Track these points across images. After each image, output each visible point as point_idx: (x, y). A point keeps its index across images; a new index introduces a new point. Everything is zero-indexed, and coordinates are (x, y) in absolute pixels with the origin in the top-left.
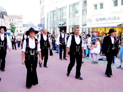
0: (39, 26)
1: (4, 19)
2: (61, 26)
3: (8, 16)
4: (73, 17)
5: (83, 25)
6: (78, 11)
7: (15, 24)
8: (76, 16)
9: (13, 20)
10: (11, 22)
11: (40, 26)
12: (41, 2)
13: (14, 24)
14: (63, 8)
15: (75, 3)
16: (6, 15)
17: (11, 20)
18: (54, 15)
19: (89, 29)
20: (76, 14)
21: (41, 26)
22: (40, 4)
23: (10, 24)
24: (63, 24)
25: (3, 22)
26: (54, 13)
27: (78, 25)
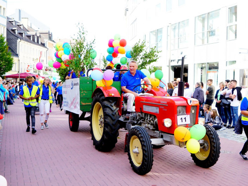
1: (46, 47)
2: (175, 64)
3: (53, 41)
4: (203, 43)
5: (228, 63)
6: (216, 31)
8: (210, 42)
12: (127, 10)
14: (181, 24)
15: (208, 13)
16: (50, 38)
18: (159, 40)
19: (242, 71)
20: (211, 38)
22: (125, 15)
24: (179, 60)
25: (43, 54)
26: (159, 35)
27: (215, 63)
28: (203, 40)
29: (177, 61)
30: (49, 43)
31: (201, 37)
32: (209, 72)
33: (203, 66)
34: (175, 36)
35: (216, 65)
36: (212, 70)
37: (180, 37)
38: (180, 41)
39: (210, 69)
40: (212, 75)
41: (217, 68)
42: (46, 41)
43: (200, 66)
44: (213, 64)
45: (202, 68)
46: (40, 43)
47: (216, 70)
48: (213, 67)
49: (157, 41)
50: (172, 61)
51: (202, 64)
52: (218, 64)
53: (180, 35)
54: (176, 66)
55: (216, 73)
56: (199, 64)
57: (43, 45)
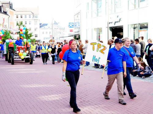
0: (71, 27)
1: (8, 15)
2: (112, 25)
3: (14, 10)
7: (26, 23)
8: (141, 6)
9: (21, 17)
10: (19, 20)
11: (73, 26)
13: (24, 24)
16: (11, 7)
17: (19, 16)
18: (99, 7)
20: (141, 4)
21: (75, 26)
23: (17, 24)
24: (116, 22)
25: (6, 20)
26: (99, 2)
27: (145, 23)
28: (135, 5)
29: (114, 23)
30: (10, 11)
31: (134, 3)
32: (140, 31)
33: (136, 26)
34: (112, 3)
35: (146, 25)
36: (142, 29)
37: (116, 3)
38: (116, 7)
39: (141, 28)
40: (143, 33)
41: (146, 27)
42: (8, 10)
43: (133, 27)
44: (144, 25)
45: (134, 28)
46: (2, 11)
47: (146, 29)
48: (144, 27)
49: (97, 7)
50: (110, 23)
51: (135, 25)
52: (147, 24)
53: (116, 2)
54: (113, 27)
55: (146, 32)
56: (132, 25)
57: (5, 13)
